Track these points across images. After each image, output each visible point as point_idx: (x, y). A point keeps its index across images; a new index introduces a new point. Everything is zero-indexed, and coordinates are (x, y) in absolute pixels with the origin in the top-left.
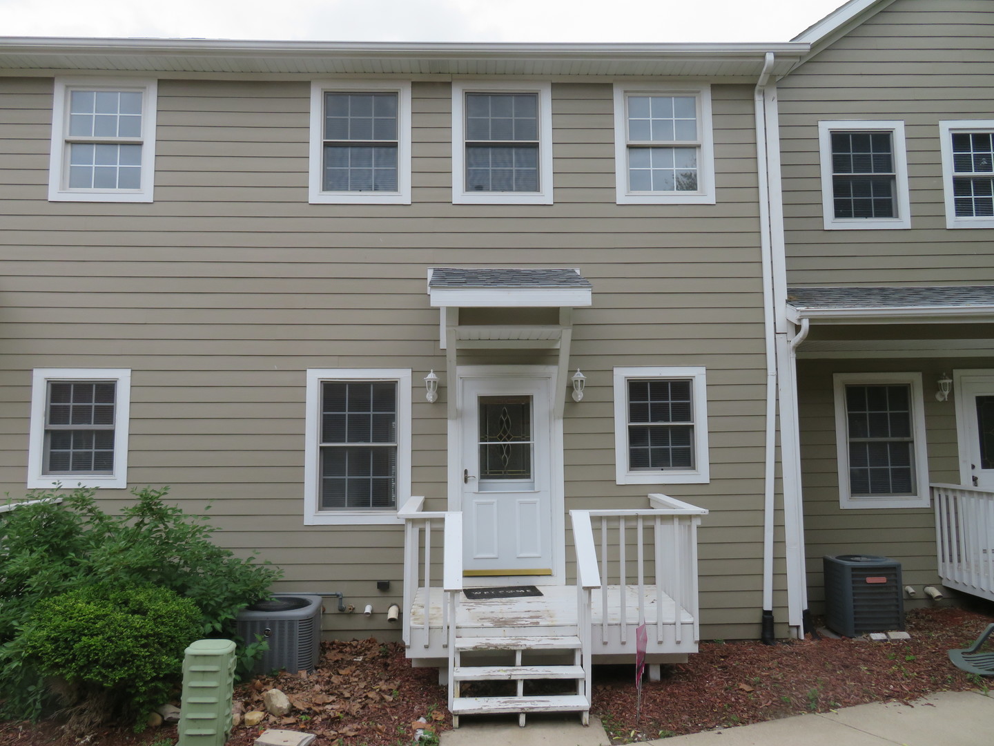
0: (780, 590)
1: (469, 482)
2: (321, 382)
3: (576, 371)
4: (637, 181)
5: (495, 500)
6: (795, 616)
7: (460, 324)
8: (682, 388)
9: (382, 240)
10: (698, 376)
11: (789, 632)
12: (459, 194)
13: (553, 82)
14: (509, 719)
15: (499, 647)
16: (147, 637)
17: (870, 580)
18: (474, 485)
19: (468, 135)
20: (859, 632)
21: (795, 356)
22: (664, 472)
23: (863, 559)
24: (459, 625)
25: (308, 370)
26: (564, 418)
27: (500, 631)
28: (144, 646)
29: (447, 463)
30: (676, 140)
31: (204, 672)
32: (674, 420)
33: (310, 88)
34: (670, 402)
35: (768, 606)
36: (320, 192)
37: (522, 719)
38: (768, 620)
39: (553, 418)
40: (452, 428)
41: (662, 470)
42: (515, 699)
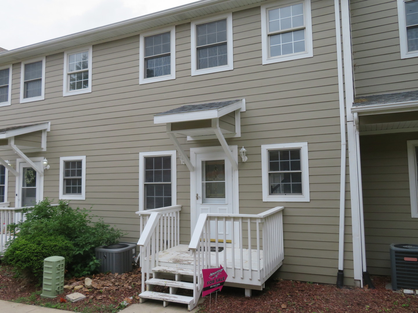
0: (348, 260)
1: (198, 199)
2: (144, 157)
3: (242, 148)
4: (274, 52)
5: (209, 208)
6: (358, 275)
7: (172, 130)
8: (296, 153)
9: (165, 96)
10: (303, 147)
11: (355, 283)
12: (194, 72)
13: (233, 12)
14: (159, 303)
15: (168, 272)
16: (37, 253)
17: (406, 259)
18: (200, 201)
19: (197, 44)
20: (399, 288)
21: (358, 133)
22: (287, 196)
23: (409, 247)
24: (160, 261)
25: (140, 153)
26: (239, 170)
27: (175, 265)
28: (36, 256)
29: (190, 191)
30: (293, 27)
31: (48, 267)
32: (292, 170)
33: (139, 37)
34: (290, 160)
35: (341, 268)
36: (143, 79)
37: (164, 304)
38: (341, 275)
39: (234, 171)
40: (192, 175)
41: (285, 195)
42: (167, 294)
